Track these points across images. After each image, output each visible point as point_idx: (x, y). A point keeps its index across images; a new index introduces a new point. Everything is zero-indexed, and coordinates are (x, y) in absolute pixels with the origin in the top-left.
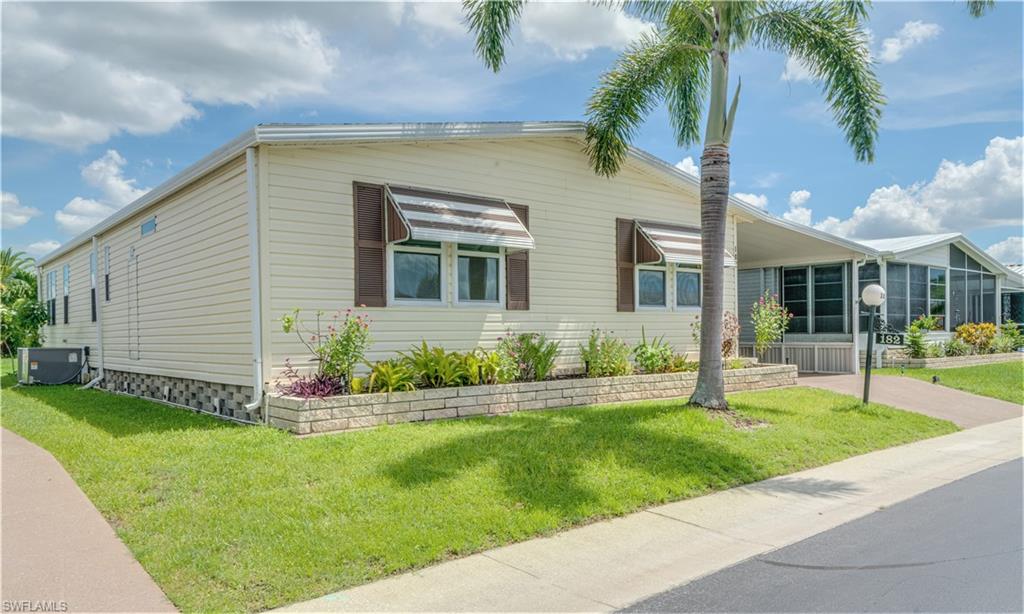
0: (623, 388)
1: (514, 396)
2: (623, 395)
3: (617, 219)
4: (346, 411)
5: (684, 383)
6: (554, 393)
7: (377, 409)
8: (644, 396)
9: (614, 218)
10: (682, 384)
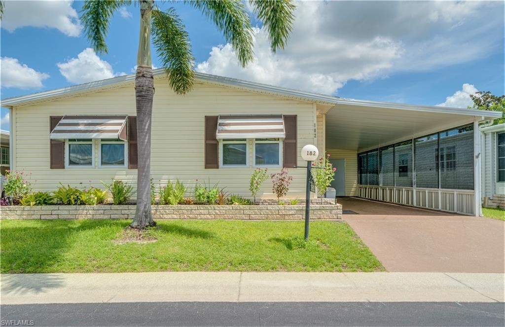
0: (166, 212)
1: (90, 211)
2: (165, 216)
3: (205, 116)
4: (5, 213)
5: (217, 211)
6: (115, 212)
7: (19, 212)
8: (182, 217)
9: (204, 116)
10: (215, 212)
